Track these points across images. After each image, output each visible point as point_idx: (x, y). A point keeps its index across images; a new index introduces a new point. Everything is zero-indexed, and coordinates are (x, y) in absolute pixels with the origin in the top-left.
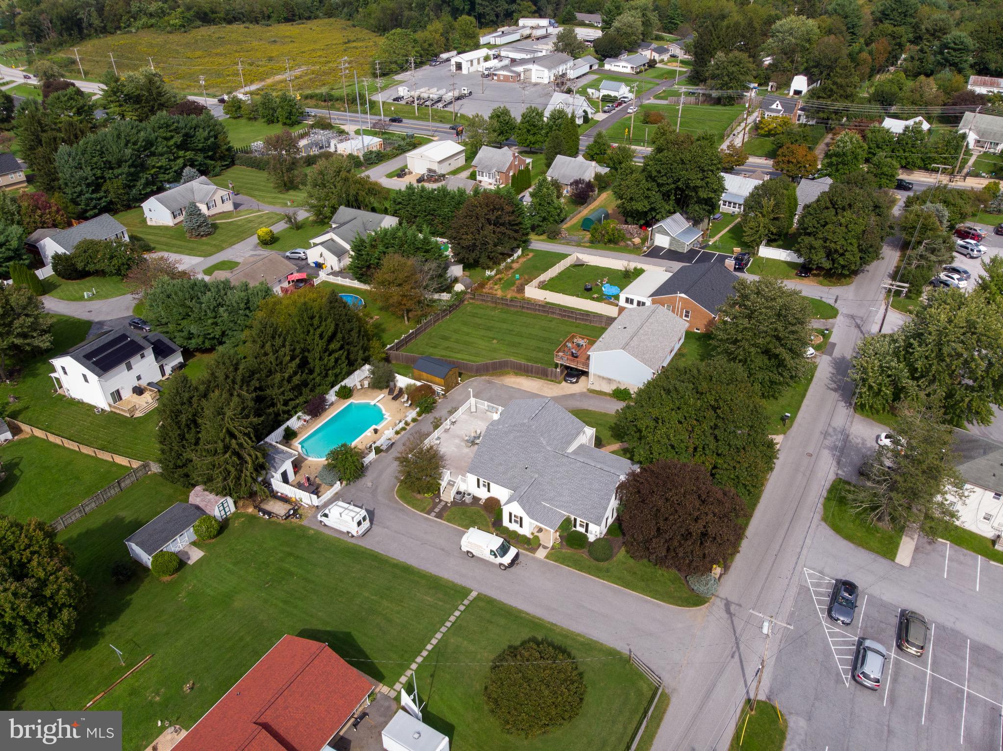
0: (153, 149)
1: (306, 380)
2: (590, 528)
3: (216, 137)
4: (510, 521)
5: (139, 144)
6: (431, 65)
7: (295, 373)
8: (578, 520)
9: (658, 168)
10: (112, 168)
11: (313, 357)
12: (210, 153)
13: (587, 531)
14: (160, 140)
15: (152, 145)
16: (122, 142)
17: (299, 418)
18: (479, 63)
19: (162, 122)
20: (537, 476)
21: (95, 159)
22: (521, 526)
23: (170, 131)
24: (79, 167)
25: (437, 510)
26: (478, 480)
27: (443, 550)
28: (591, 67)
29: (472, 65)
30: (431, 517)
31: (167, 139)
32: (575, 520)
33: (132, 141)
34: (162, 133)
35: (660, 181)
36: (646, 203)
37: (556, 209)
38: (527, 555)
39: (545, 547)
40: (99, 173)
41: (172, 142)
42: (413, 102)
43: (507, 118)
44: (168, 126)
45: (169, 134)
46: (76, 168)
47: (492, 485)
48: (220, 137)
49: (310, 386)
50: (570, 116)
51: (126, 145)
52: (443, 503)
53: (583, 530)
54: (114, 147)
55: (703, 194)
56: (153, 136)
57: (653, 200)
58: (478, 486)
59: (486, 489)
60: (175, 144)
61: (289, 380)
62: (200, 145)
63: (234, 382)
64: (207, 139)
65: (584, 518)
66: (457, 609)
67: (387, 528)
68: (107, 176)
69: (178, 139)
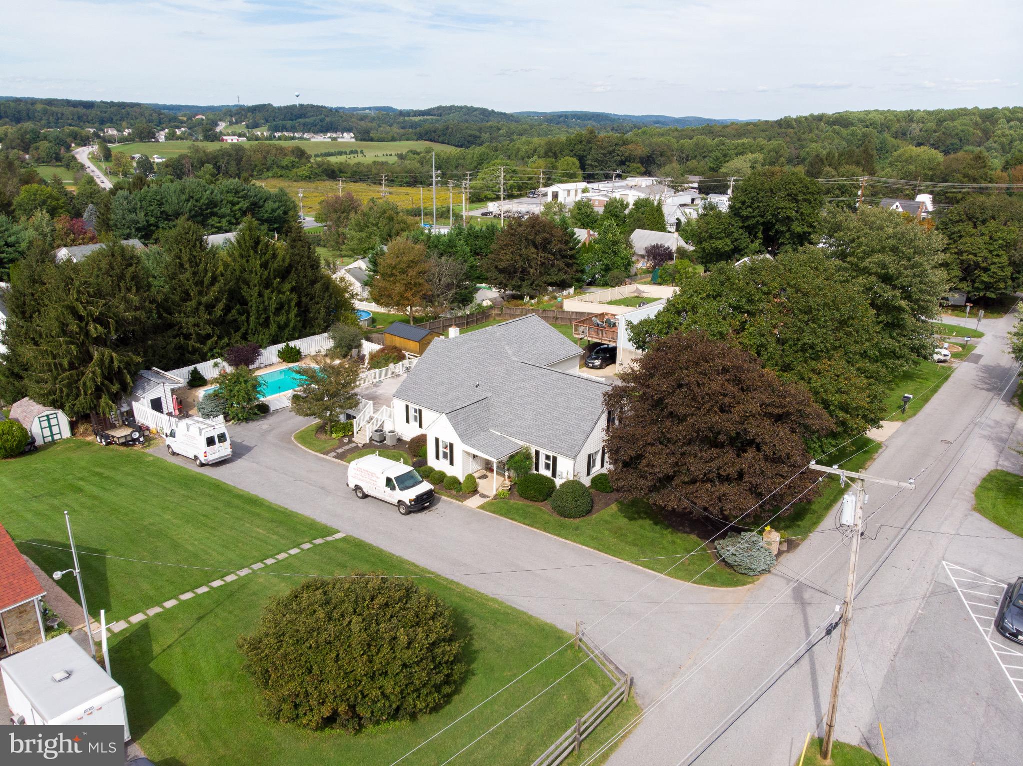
0: (215, 210)
1: (235, 320)
2: (559, 468)
3: (285, 213)
4: (437, 457)
5: (202, 201)
6: (529, 197)
7: (217, 300)
8: (543, 452)
9: (742, 198)
10: (169, 220)
11: (252, 294)
12: (276, 226)
13: (554, 474)
14: (225, 202)
15: (216, 206)
16: (184, 197)
17: (216, 365)
18: (576, 194)
19: (232, 187)
20: (490, 394)
21: (152, 208)
22: (452, 463)
23: (238, 198)
24: (134, 210)
25: (340, 451)
26: (407, 407)
27: (323, 488)
28: (693, 200)
29: (569, 195)
30: (329, 457)
31: (233, 204)
32: (537, 453)
33: (196, 197)
34: (230, 197)
35: (744, 213)
36: (728, 241)
37: (622, 259)
38: (451, 503)
39: (483, 496)
40: (152, 220)
41: (237, 207)
42: (500, 215)
43: (589, 211)
44: (237, 192)
45: (236, 199)
46: (130, 211)
47: (425, 412)
48: (291, 213)
49: (242, 330)
50: (656, 203)
51: (188, 201)
52: (353, 445)
53: (548, 474)
54: (174, 198)
55: (797, 228)
56: (219, 197)
57: (736, 235)
58: (408, 421)
59: (417, 424)
60: (240, 209)
61: (210, 307)
62: (266, 215)
63: (121, 277)
64: (273, 211)
65: (551, 449)
66: (298, 546)
67: (257, 463)
68: (161, 225)
69: (244, 205)
